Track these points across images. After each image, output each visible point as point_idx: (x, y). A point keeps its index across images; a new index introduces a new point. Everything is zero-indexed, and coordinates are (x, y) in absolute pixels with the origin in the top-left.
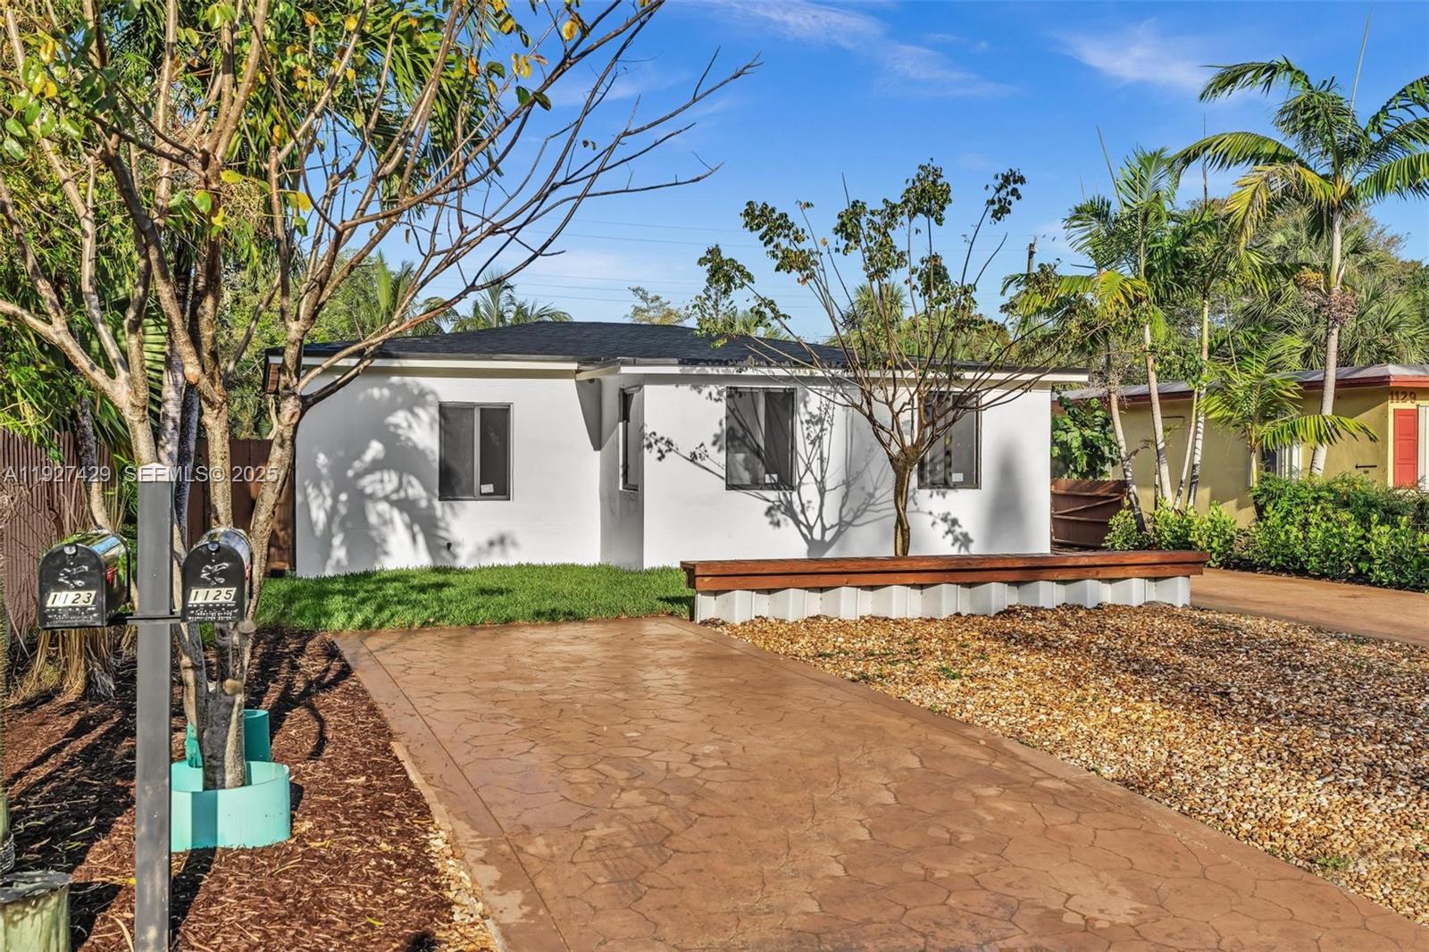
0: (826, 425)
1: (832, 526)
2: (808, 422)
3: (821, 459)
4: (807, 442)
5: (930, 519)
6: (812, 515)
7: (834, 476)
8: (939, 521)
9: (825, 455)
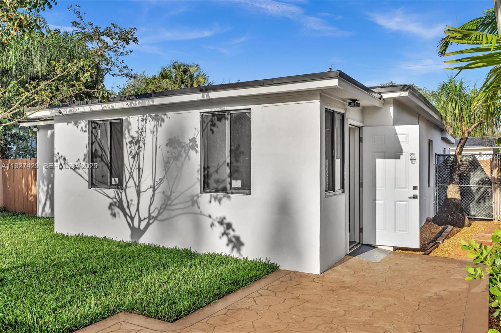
0: (141, 144)
1: (145, 219)
2: (130, 143)
3: (139, 169)
4: (130, 157)
5: (209, 221)
6: (133, 209)
7: (147, 182)
8: (216, 223)
9: (141, 167)
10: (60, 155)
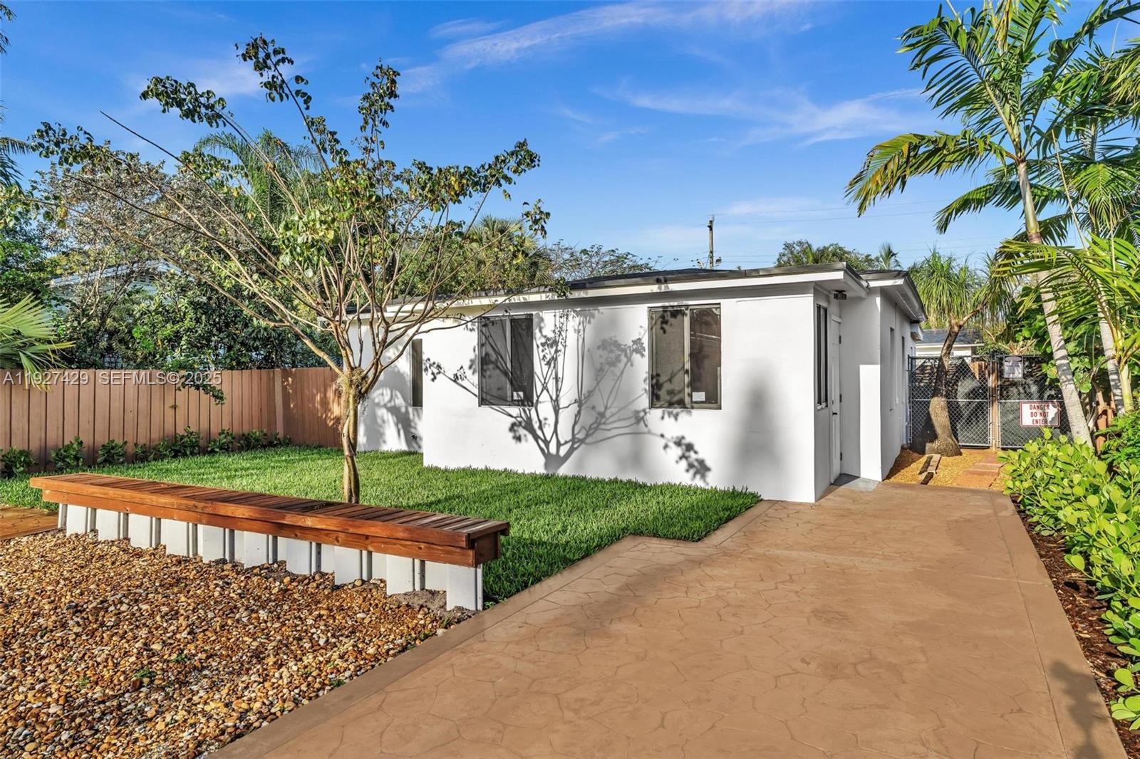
0: (560, 347)
1: (566, 442)
2: (543, 345)
3: (557, 379)
4: (543, 363)
5: (662, 442)
6: (548, 431)
7: (568, 394)
8: (671, 444)
9: (560, 375)
10: (432, 362)
